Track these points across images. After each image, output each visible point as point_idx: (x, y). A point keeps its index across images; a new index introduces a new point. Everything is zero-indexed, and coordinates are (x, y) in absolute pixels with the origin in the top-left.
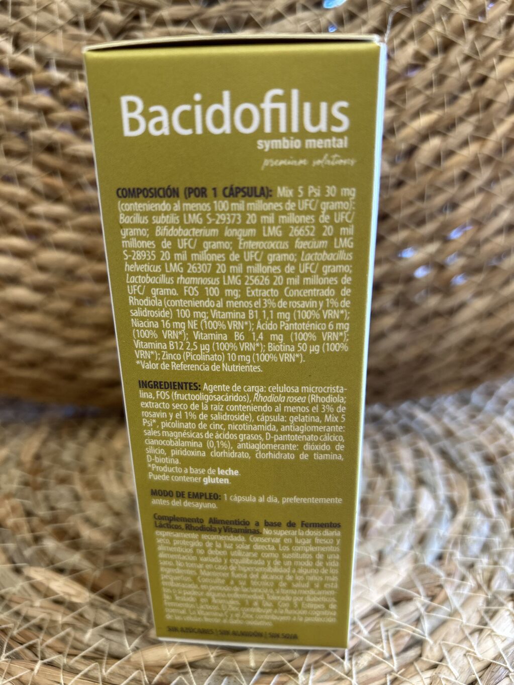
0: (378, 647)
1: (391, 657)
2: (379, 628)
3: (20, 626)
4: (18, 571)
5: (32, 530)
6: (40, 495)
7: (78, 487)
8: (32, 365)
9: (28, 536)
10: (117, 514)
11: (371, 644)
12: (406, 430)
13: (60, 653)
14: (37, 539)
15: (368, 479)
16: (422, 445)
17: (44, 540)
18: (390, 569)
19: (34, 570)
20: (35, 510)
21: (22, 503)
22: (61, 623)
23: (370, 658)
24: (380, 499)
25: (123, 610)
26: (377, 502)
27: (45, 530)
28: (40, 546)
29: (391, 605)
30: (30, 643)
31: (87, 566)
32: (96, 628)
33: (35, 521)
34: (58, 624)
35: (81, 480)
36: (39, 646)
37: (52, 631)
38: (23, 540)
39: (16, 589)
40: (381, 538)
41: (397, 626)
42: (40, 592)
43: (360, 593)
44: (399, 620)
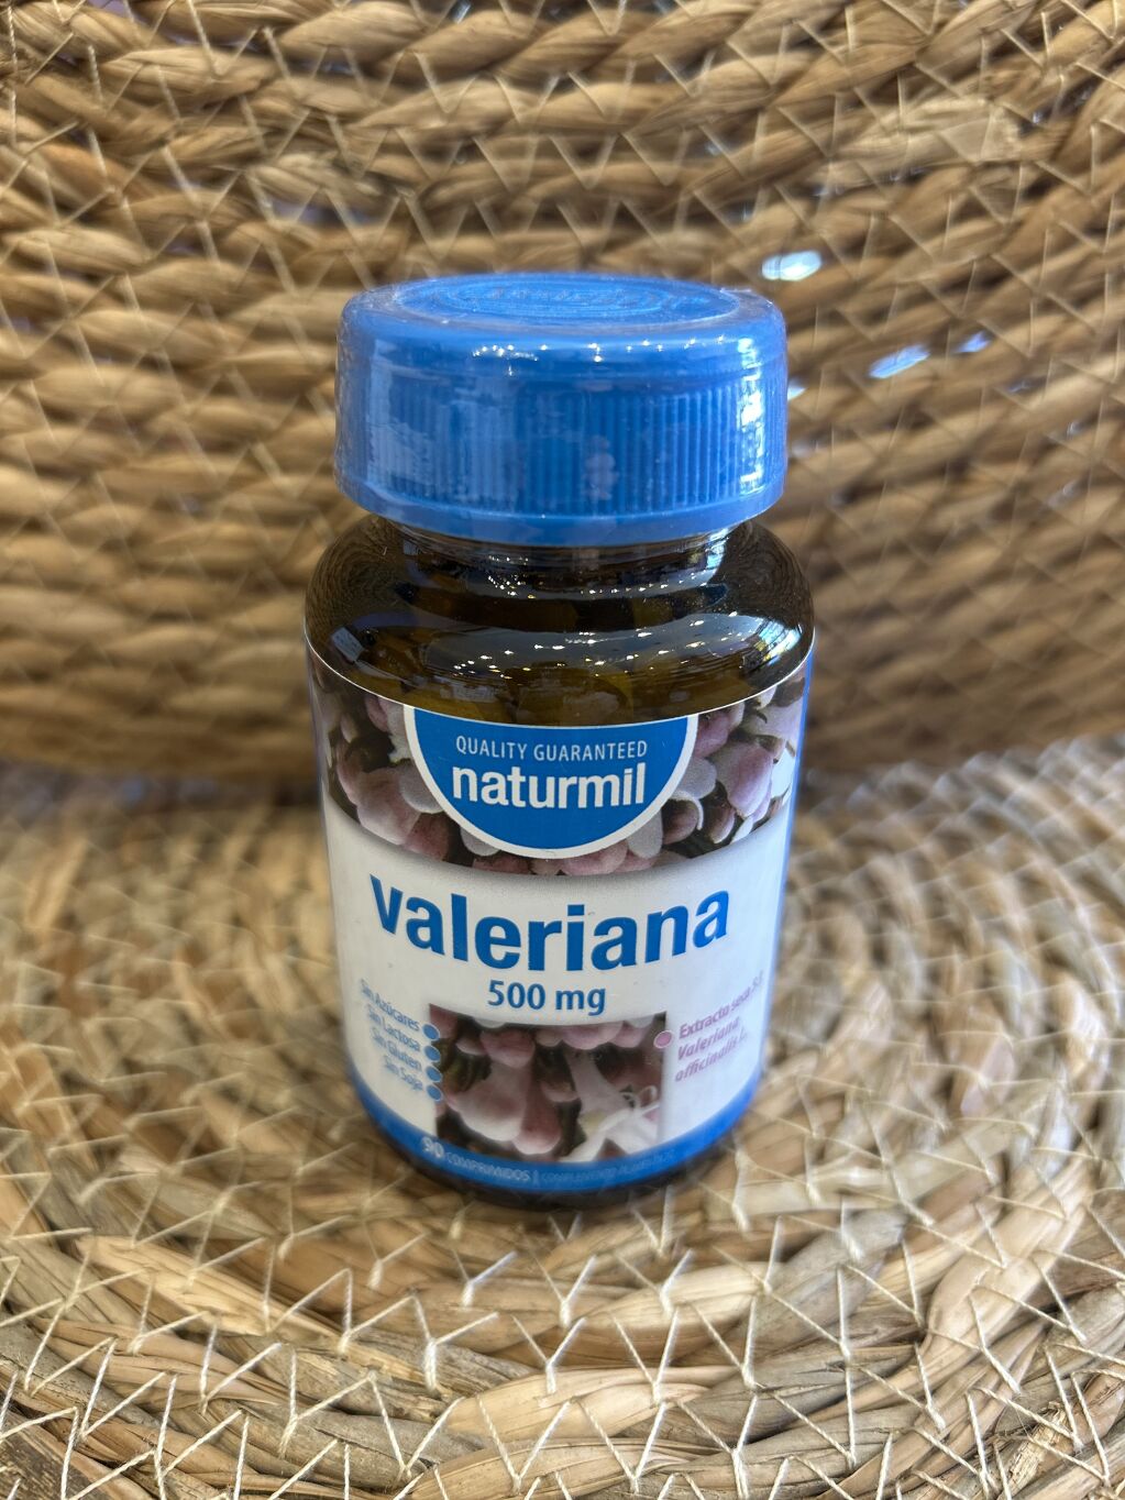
0: (1056, 1423)
1: (1091, 1447)
2: (1047, 1371)
3: (97, 1412)
4: (65, 1247)
5: (87, 1131)
6: (91, 1025)
7: (192, 1003)
8: (39, 675)
9: (79, 1146)
10: (306, 1076)
11: (1038, 1418)
12: (991, 824)
13: (220, 1487)
14: (106, 1155)
15: (927, 961)
16: (1039, 863)
17: (123, 1158)
18: (1035, 1204)
19: (112, 1246)
20: (85, 1073)
21: (47, 1053)
22: (209, 1397)
23: (1040, 1456)
24: (973, 1012)
25: (373, 1355)
26: (965, 1023)
27: (124, 1130)
28: (117, 1179)
29: (1061, 1304)
30: (133, 1462)
31: (254, 1231)
32: (309, 1412)
33: (91, 1103)
34: (199, 1402)
35: (196, 983)
36: (159, 1470)
37: (184, 1419)
38: (68, 1160)
39: (69, 1305)
40: (997, 1119)
41: (1089, 1363)
42: (135, 1308)
43: (978, 1277)
44: (1092, 1345)
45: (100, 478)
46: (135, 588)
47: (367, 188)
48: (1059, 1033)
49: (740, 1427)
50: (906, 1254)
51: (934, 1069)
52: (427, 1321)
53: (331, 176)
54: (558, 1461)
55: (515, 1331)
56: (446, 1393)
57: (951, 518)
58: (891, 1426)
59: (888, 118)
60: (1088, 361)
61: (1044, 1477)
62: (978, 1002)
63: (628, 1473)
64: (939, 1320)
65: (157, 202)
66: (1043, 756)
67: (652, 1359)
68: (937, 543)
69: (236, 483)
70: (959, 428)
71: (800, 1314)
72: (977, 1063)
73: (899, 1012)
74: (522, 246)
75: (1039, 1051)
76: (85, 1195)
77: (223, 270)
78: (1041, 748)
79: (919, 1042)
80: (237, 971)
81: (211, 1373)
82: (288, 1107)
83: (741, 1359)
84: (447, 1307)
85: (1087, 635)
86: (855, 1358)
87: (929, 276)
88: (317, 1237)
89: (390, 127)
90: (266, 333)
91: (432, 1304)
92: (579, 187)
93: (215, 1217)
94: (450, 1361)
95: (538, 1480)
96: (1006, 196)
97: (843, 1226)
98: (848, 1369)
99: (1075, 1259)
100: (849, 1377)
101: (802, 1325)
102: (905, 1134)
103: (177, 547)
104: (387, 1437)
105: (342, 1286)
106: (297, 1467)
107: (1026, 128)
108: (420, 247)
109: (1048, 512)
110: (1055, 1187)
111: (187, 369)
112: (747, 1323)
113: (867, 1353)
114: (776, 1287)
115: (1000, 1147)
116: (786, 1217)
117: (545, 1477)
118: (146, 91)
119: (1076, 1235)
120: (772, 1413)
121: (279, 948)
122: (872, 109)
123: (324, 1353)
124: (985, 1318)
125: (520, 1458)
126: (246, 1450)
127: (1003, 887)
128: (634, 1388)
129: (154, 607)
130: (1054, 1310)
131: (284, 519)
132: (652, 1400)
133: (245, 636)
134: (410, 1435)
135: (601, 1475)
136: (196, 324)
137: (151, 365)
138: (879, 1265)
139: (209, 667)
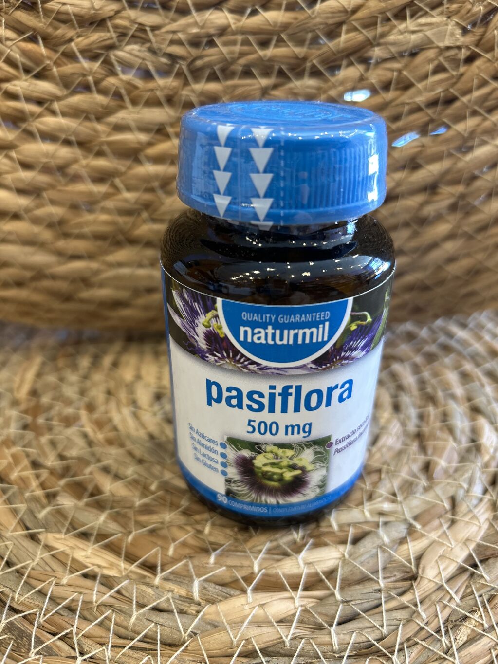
0: (476, 616)
1: (492, 628)
2: (472, 593)
3: (47, 611)
4: (33, 537)
5: (43, 486)
6: (44, 439)
7: (89, 429)
8: (19, 284)
9: (39, 493)
10: (140, 461)
11: (468, 614)
12: (446, 349)
13: (102, 644)
14: (51, 497)
15: (418, 410)
16: (468, 366)
17: (59, 498)
18: (467, 519)
19: (54, 537)
20: (41, 460)
21: (25, 451)
22: (97, 604)
23: (469, 631)
24: (438, 433)
25: (169, 585)
26: (436, 438)
27: (59, 486)
28: (56, 507)
29: (478, 563)
30: (64, 633)
31: (117, 530)
32: (142, 611)
33: (45, 474)
34: (93, 606)
35: (90, 420)
36: (75, 637)
37: (86, 614)
38: (35, 499)
39: (35, 563)
40: (450, 481)
41: (491, 590)
42: (64, 564)
43: (441, 551)
44: (492, 582)
45: (45, 194)
46: (61, 244)
47: (164, 60)
48: (478, 442)
49: (334, 618)
50: (409, 541)
51: (422, 458)
52: (194, 570)
53: (148, 55)
54: (253, 632)
55: (233, 575)
56: (203, 603)
57: (429, 210)
58: (402, 617)
59: (402, 26)
60: (493, 138)
61: (471, 641)
62: (441, 429)
63: (284, 638)
64: (423, 570)
65: (69, 68)
66: (470, 319)
67: (295, 588)
68: (423, 222)
69: (107, 196)
70: (434, 169)
71: (361, 568)
72: (440, 456)
73: (405, 433)
74: (235, 87)
75: (468, 450)
76: (42, 514)
77: (100, 99)
78: (469, 315)
79: (414, 447)
80: (109, 415)
81: (98, 593)
82: (132, 475)
83: (335, 587)
84: (203, 565)
85: (490, 264)
86: (386, 587)
87: (420, 100)
88: (145, 533)
89: (174, 32)
90: (119, 128)
91: (196, 562)
92: (261, 59)
93: (100, 524)
94: (205, 588)
95: (244, 641)
96: (455, 62)
97: (380, 528)
98: (382, 592)
99: (485, 543)
100: (383, 596)
101: (362, 572)
102: (408, 487)
103: (80, 225)
104: (177, 622)
105: (156, 554)
106: (136, 635)
107: (465, 31)
108: (189, 88)
109: (474, 207)
110: (476, 511)
111: (84, 144)
112: (338, 572)
113: (391, 585)
114: (350, 555)
115: (451, 493)
116: (355, 524)
117: (247, 640)
118: (63, 17)
119: (485, 533)
120: (348, 612)
121: (128, 405)
122: (395, 22)
123: (148, 585)
124: (444, 569)
125: (236, 631)
126: (114, 627)
127: (452, 377)
128: (286, 600)
129: (70, 252)
130: (475, 566)
131: (128, 212)
132: (295, 606)
133: (111, 265)
134: (186, 621)
135: (272, 639)
136: (88, 124)
137: (67, 142)
138: (396, 546)
139: (95, 280)
